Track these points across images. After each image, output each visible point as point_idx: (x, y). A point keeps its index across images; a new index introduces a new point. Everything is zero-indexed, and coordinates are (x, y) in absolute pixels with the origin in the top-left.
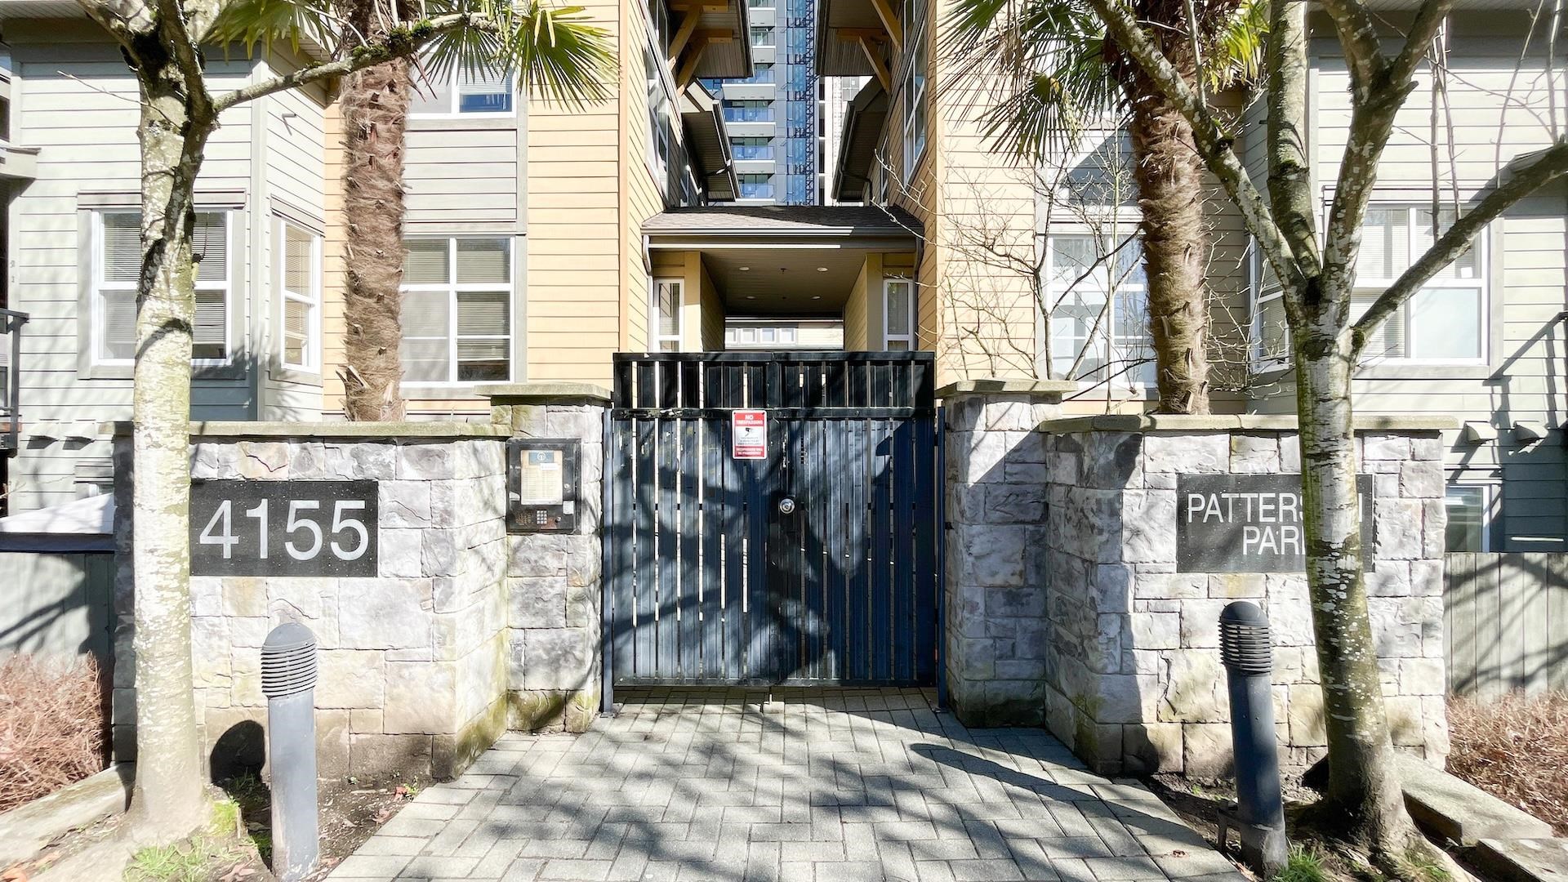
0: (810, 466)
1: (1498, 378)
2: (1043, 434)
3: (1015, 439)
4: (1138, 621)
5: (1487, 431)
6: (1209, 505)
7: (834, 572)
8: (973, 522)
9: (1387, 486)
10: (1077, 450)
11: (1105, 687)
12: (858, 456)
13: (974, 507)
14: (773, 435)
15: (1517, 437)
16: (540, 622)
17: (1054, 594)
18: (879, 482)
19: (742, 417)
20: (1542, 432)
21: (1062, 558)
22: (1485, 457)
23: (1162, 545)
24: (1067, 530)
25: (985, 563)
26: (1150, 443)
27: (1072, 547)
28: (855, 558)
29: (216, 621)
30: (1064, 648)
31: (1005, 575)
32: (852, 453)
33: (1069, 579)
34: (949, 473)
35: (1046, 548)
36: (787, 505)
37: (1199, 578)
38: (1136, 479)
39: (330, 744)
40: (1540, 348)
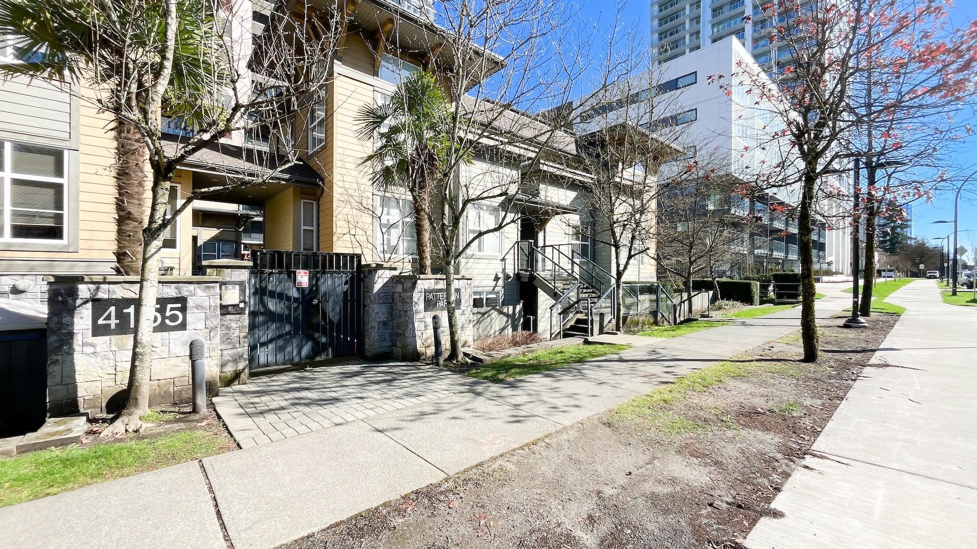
0: (323, 289)
1: (503, 260)
2: (393, 279)
3: (386, 280)
4: (416, 324)
5: (501, 275)
6: (431, 296)
7: (331, 322)
8: (374, 303)
9: (463, 290)
10: (402, 283)
11: (409, 341)
12: (339, 286)
13: (375, 300)
14: (310, 279)
15: (507, 277)
16: (229, 347)
17: (395, 322)
18: (345, 293)
19: (300, 273)
20: (512, 276)
21: (398, 312)
22: (501, 283)
23: (421, 306)
24: (399, 304)
25: (377, 315)
26: (419, 282)
27: (400, 308)
28: (337, 318)
29: (107, 353)
30: (398, 335)
31: (383, 318)
32: (336, 285)
33: (400, 317)
34: (366, 290)
35: (393, 310)
36: (315, 302)
37: (429, 313)
38: (416, 290)
39: (165, 392)
40: (512, 250)
